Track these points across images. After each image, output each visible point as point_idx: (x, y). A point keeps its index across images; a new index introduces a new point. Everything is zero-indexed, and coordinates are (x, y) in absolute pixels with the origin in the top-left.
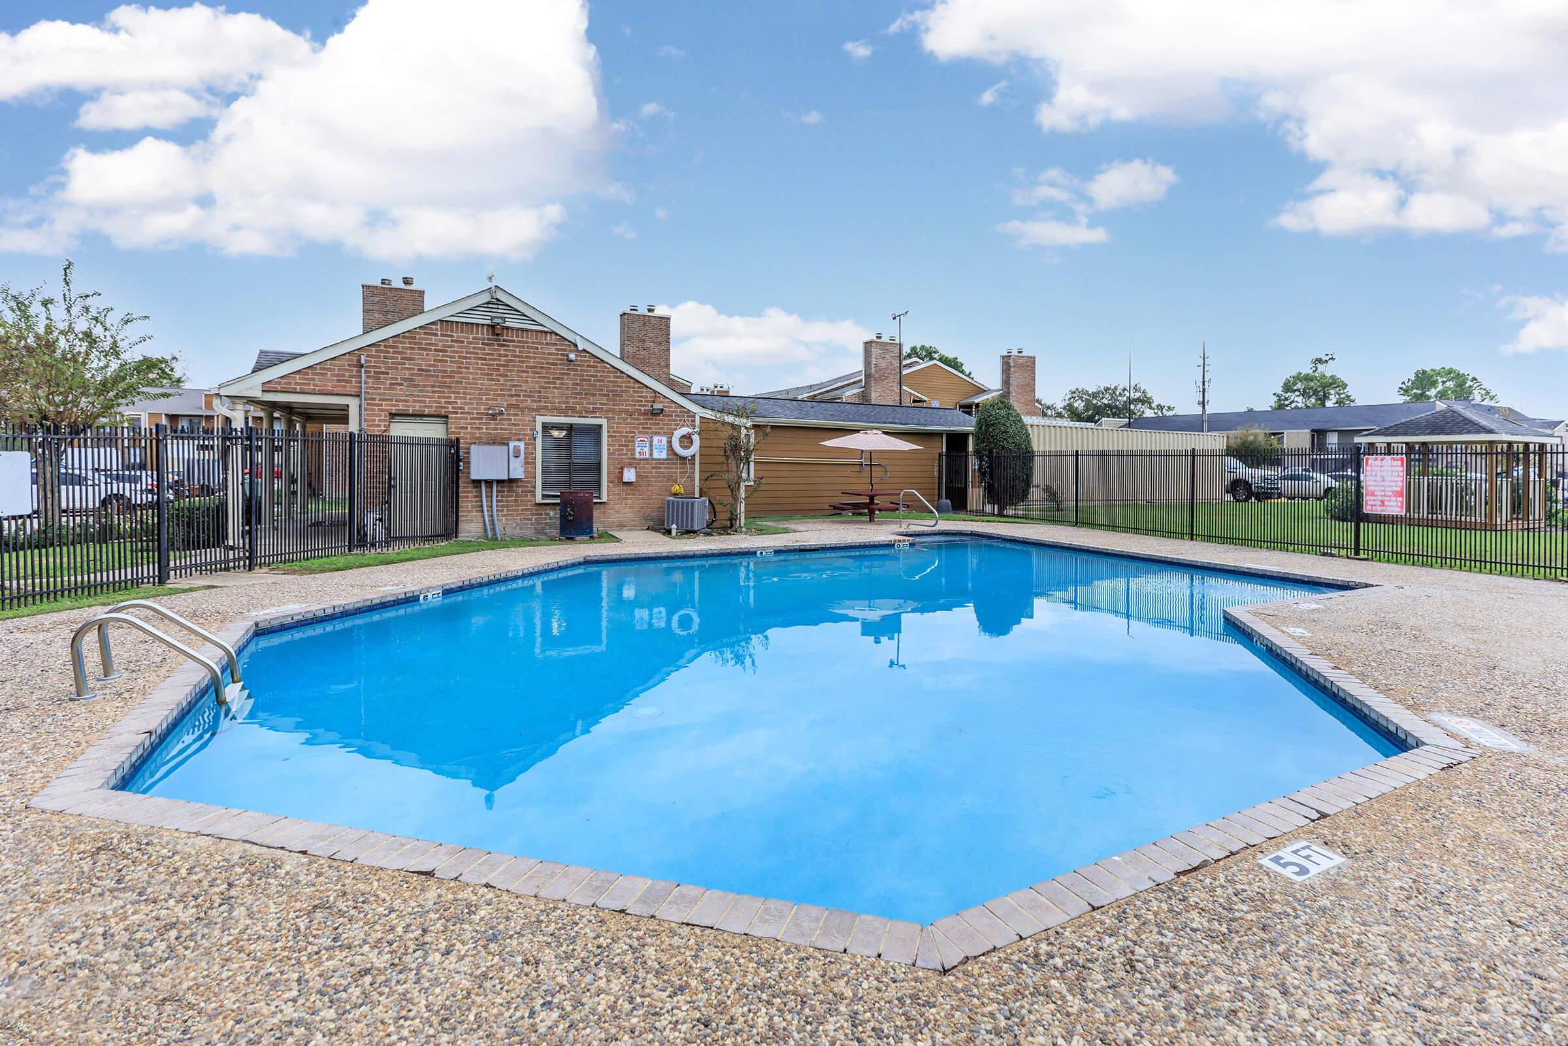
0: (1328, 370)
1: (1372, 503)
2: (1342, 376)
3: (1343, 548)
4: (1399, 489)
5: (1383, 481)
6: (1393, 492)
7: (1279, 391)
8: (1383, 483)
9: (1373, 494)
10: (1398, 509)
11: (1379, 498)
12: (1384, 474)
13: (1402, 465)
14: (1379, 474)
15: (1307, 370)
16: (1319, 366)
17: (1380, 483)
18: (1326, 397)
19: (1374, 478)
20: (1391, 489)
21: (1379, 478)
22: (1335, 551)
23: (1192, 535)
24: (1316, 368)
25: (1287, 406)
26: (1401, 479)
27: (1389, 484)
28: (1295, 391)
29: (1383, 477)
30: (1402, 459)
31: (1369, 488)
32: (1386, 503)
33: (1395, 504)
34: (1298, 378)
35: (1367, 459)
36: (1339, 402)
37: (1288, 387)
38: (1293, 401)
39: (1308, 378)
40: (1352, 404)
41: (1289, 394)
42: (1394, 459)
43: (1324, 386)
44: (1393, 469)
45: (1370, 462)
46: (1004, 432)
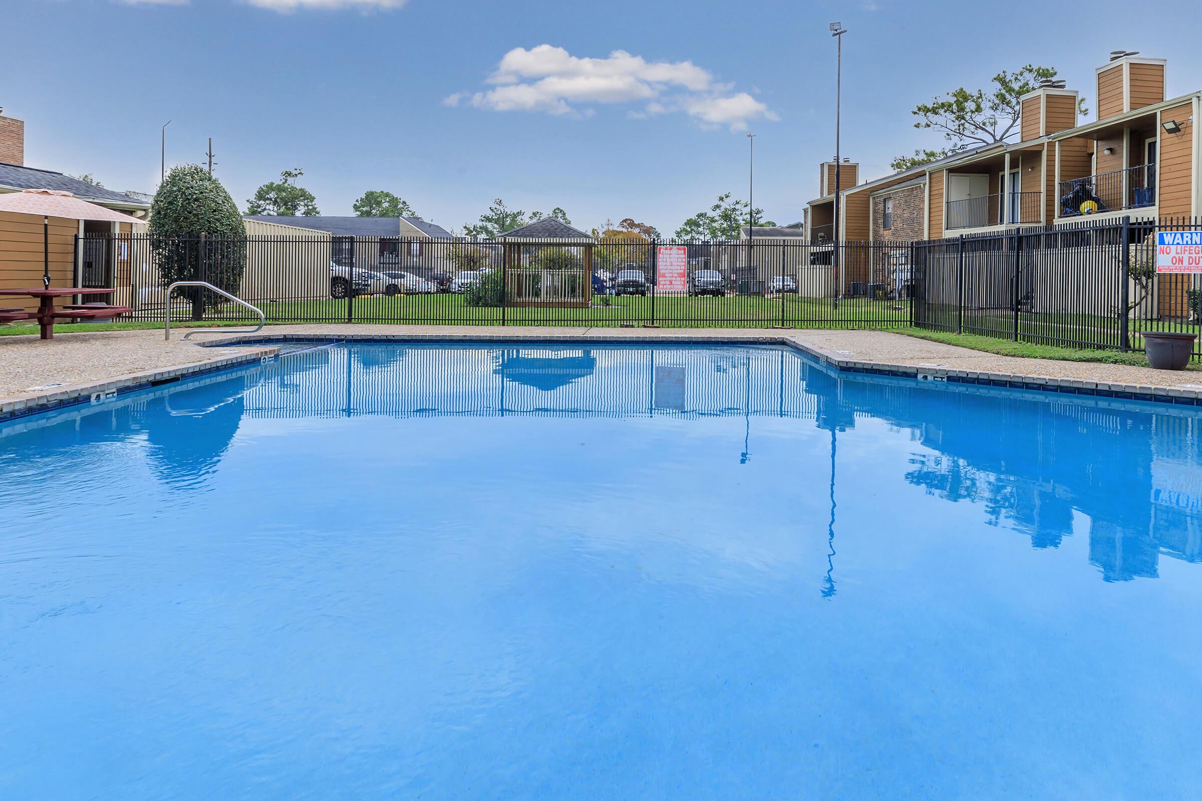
0: (298, 183)
1: (663, 283)
2: (311, 190)
3: (641, 320)
4: (682, 271)
5: (672, 265)
6: (678, 274)
7: (252, 198)
8: (671, 267)
9: (664, 276)
10: (682, 287)
11: (668, 279)
12: (673, 260)
13: (685, 254)
14: (668, 260)
15: (278, 181)
16: (289, 178)
17: (669, 267)
18: (295, 207)
19: (665, 264)
20: (677, 271)
21: (668, 264)
22: (635, 323)
23: (504, 320)
24: (286, 180)
25: (260, 212)
26: (684, 264)
27: (676, 268)
28: (268, 199)
29: (671, 262)
30: (685, 249)
31: (661, 271)
32: (673, 282)
33: (679, 283)
34: (270, 188)
35: (660, 249)
36: (307, 213)
37: (261, 196)
38: (265, 209)
39: (280, 189)
40: (317, 215)
41: (262, 202)
42: (679, 249)
43: (295, 198)
44: (678, 256)
45: (662, 250)
46: (215, 211)
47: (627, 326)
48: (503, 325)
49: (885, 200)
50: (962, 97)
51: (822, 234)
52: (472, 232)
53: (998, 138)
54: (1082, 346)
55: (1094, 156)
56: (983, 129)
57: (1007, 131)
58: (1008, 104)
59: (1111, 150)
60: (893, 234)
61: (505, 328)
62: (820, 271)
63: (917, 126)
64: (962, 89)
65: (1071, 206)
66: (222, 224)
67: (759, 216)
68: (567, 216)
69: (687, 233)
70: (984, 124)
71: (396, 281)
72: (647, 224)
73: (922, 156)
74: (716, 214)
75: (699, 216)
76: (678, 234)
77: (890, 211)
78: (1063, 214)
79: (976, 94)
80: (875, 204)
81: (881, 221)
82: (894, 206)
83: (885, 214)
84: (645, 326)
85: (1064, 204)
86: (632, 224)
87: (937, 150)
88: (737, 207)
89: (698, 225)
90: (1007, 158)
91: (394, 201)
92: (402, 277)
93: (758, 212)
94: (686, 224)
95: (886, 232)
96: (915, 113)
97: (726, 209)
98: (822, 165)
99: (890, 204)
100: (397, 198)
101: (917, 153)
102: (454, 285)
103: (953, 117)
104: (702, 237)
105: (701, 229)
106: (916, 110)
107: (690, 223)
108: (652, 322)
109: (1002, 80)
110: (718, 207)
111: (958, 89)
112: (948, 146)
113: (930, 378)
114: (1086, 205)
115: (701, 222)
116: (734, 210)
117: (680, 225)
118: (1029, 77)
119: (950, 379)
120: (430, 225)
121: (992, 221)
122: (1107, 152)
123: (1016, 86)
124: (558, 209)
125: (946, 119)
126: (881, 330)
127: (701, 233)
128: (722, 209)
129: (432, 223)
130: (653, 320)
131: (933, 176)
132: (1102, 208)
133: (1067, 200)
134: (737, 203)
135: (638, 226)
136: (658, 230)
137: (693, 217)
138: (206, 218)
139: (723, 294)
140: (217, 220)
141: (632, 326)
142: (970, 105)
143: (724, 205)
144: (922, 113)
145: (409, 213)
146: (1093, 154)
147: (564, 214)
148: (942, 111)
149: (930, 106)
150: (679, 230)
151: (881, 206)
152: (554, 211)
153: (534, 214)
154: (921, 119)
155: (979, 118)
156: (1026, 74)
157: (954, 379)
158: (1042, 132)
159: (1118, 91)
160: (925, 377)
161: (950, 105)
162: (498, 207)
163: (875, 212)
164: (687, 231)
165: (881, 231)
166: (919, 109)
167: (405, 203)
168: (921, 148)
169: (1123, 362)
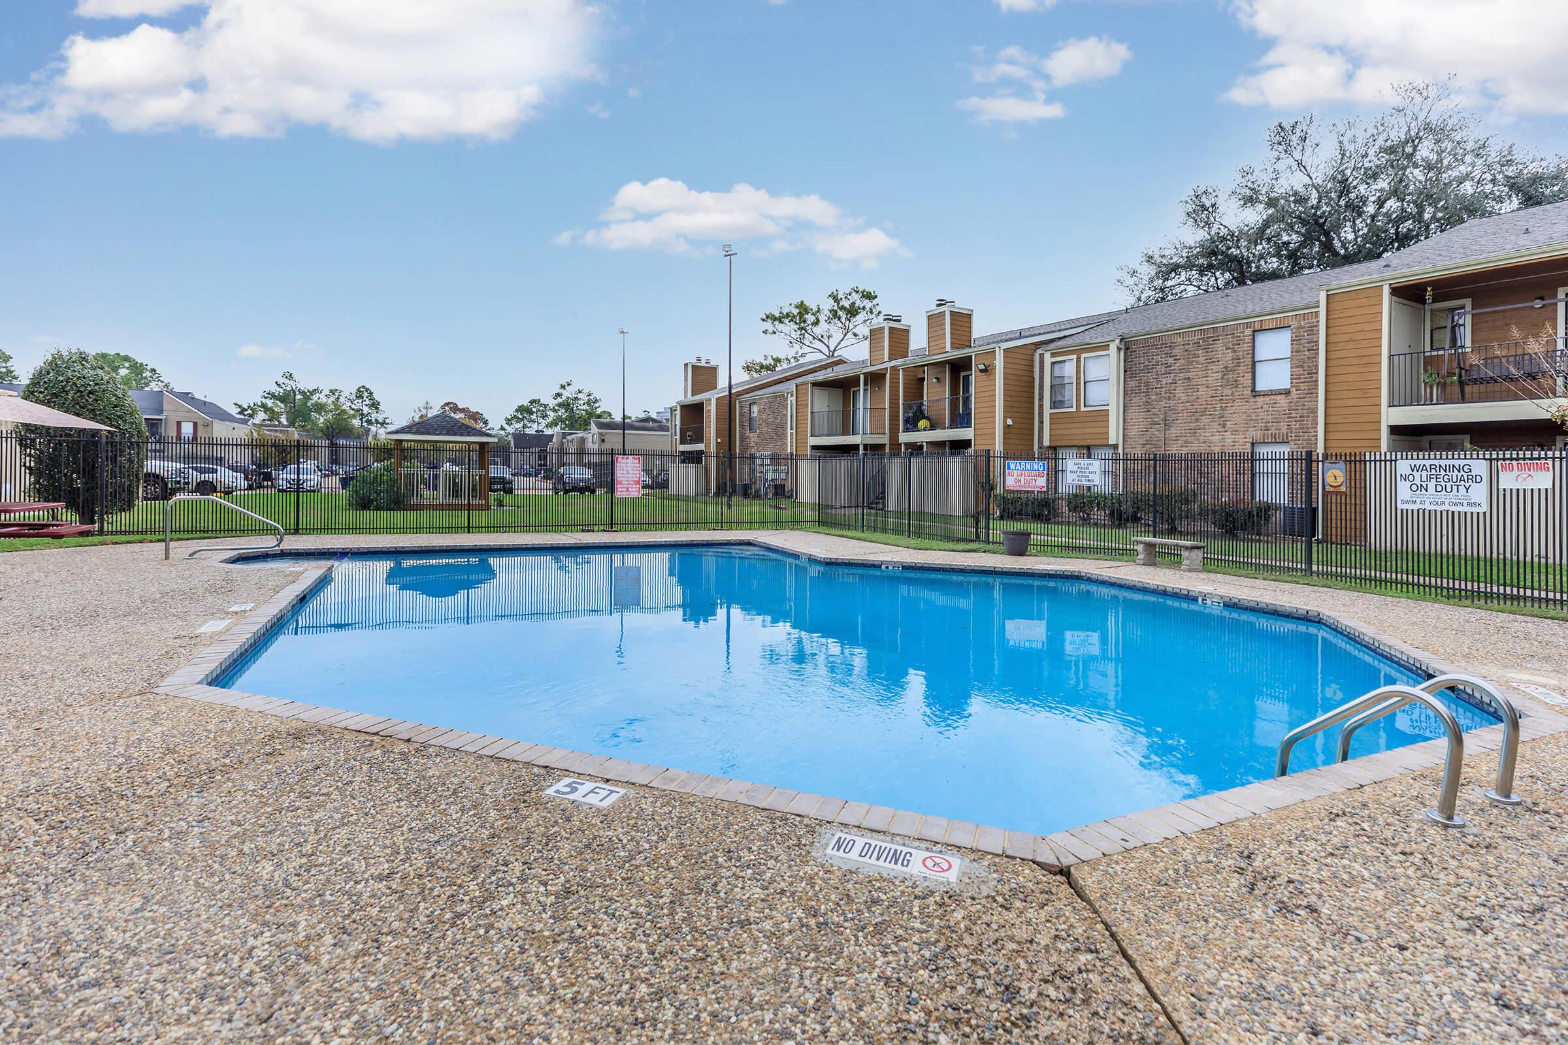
3: (600, 524)
22: (595, 528)
46: (116, 406)
47: (588, 531)
48: (469, 532)
49: (750, 405)
50: (803, 308)
51: (690, 433)
52: (246, 410)
53: (832, 349)
54: (959, 540)
55: (925, 383)
56: (820, 340)
57: (839, 343)
58: (839, 319)
59: (937, 378)
60: (759, 437)
61: (471, 535)
62: (691, 469)
63: (765, 332)
64: (802, 302)
65: (912, 424)
66: (125, 421)
67: (597, 405)
68: (375, 396)
69: (519, 420)
70: (822, 337)
71: (209, 477)
72: (473, 409)
73: (770, 361)
74: (552, 403)
75: (532, 402)
76: (509, 421)
77: (755, 414)
78: (906, 430)
79: (815, 309)
80: (741, 408)
81: (746, 424)
82: (759, 411)
83: (750, 418)
84: (605, 531)
85: (906, 421)
86: (455, 408)
87: (782, 357)
88: (580, 396)
89: (531, 413)
90: (862, 377)
91: (137, 368)
92: (214, 471)
93: (596, 401)
94: (517, 410)
95: (752, 435)
96: (763, 320)
97: (568, 398)
98: (686, 365)
99: (755, 409)
100: (141, 365)
101: (766, 357)
102: (281, 482)
103: (796, 327)
104: (535, 426)
105: (534, 417)
106: (764, 317)
107: (521, 409)
108: (611, 525)
109: (836, 299)
110: (558, 395)
111: (799, 301)
112: (791, 353)
113: (890, 568)
114: (922, 423)
115: (534, 410)
116: (576, 399)
117: (510, 411)
118: (855, 297)
119: (903, 567)
120: (205, 403)
121: (845, 432)
122: (934, 380)
123: (846, 304)
124: (364, 387)
125: (789, 328)
126: (797, 529)
127: (534, 422)
128: (564, 398)
129: (206, 400)
130: (612, 524)
131: (799, 388)
132: (933, 427)
133: (909, 418)
134: (580, 392)
135: (463, 410)
136: (486, 416)
137: (526, 403)
138: (106, 414)
139: (593, 492)
140: (119, 417)
141: (593, 531)
142: (810, 318)
143: (566, 394)
144: (769, 320)
145: (160, 383)
146: (923, 379)
147: (371, 393)
148: (786, 321)
149: (777, 315)
150: (510, 417)
151: (747, 410)
152: (358, 390)
153: (331, 391)
154: (768, 325)
155: (817, 330)
156: (854, 294)
157: (906, 568)
158: (886, 359)
159: (942, 332)
160: (887, 567)
161: (794, 317)
162: (287, 381)
163: (741, 415)
164: (518, 418)
165: (748, 433)
166: (767, 317)
167: (155, 371)
168: (769, 354)
169: (989, 551)
